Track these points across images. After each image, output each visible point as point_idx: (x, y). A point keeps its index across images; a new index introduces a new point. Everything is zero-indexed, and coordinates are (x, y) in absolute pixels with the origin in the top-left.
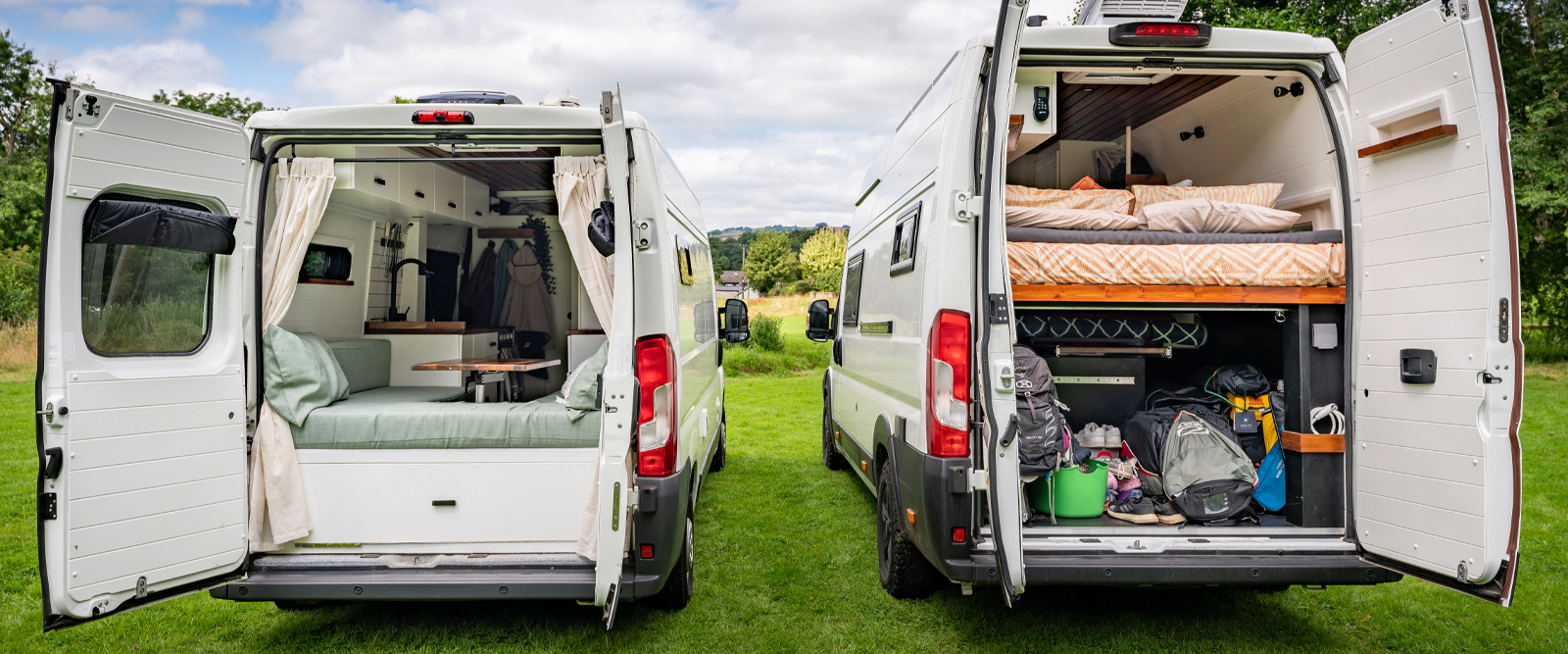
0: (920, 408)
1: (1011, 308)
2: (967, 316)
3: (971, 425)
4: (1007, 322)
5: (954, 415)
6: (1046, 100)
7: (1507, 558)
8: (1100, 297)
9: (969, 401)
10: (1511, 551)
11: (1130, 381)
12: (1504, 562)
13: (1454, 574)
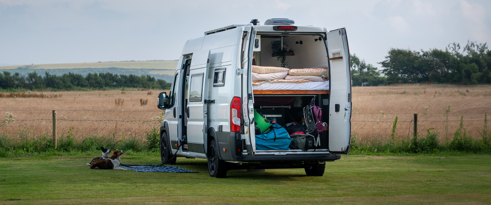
0: (228, 121)
1: (253, 96)
2: (240, 98)
3: (241, 124)
4: (252, 99)
5: (238, 122)
6: (258, 42)
7: (349, 145)
8: (271, 93)
9: (241, 119)
10: (349, 144)
11: (280, 116)
12: (348, 146)
13: (340, 150)
